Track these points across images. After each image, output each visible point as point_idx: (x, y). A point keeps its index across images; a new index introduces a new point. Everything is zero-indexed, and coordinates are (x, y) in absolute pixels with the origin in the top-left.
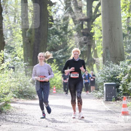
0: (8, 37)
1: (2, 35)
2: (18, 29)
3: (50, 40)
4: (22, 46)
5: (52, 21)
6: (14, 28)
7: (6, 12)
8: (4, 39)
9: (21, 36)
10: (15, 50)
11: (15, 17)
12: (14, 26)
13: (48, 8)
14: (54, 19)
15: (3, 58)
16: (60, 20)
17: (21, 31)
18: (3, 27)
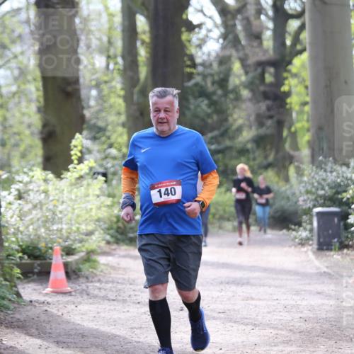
0: (92, 103)
1: (79, 99)
2: (114, 83)
3: (189, 109)
4: (123, 125)
5: (194, 65)
6: (106, 82)
7: (89, 47)
8: (83, 108)
9: (121, 101)
10: (108, 134)
11: (109, 57)
12: (106, 78)
13: (184, 37)
14: (198, 60)
15: (81, 152)
16: (211, 65)
17: (122, 89)
18: (81, 80)
